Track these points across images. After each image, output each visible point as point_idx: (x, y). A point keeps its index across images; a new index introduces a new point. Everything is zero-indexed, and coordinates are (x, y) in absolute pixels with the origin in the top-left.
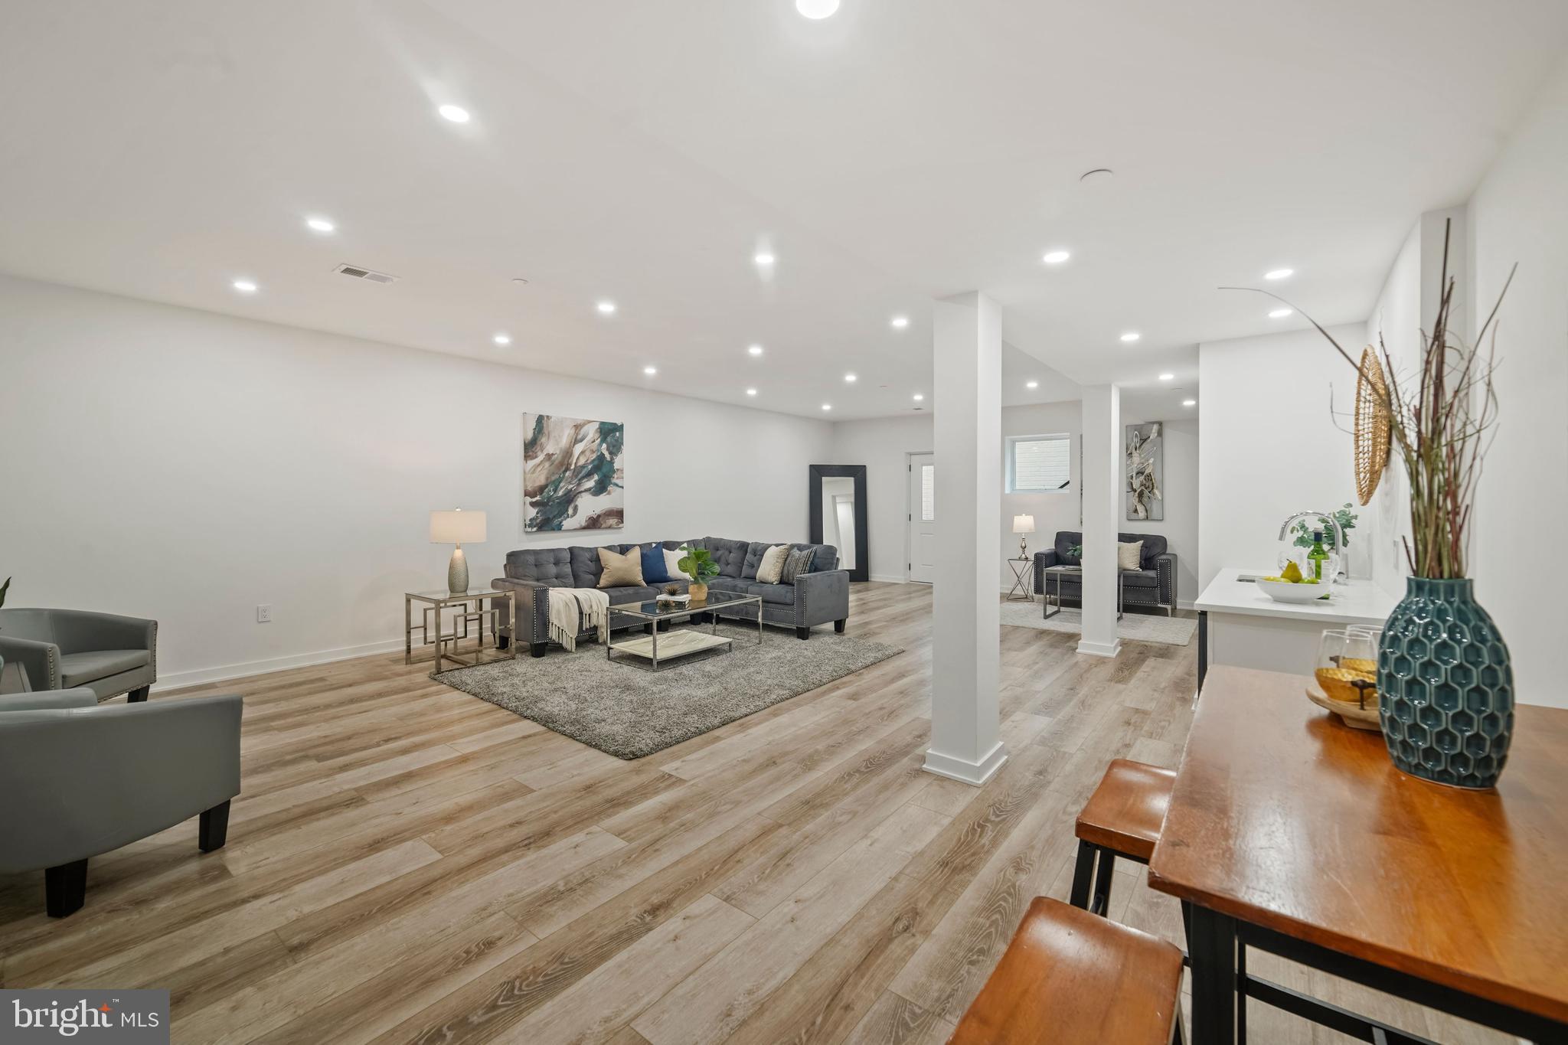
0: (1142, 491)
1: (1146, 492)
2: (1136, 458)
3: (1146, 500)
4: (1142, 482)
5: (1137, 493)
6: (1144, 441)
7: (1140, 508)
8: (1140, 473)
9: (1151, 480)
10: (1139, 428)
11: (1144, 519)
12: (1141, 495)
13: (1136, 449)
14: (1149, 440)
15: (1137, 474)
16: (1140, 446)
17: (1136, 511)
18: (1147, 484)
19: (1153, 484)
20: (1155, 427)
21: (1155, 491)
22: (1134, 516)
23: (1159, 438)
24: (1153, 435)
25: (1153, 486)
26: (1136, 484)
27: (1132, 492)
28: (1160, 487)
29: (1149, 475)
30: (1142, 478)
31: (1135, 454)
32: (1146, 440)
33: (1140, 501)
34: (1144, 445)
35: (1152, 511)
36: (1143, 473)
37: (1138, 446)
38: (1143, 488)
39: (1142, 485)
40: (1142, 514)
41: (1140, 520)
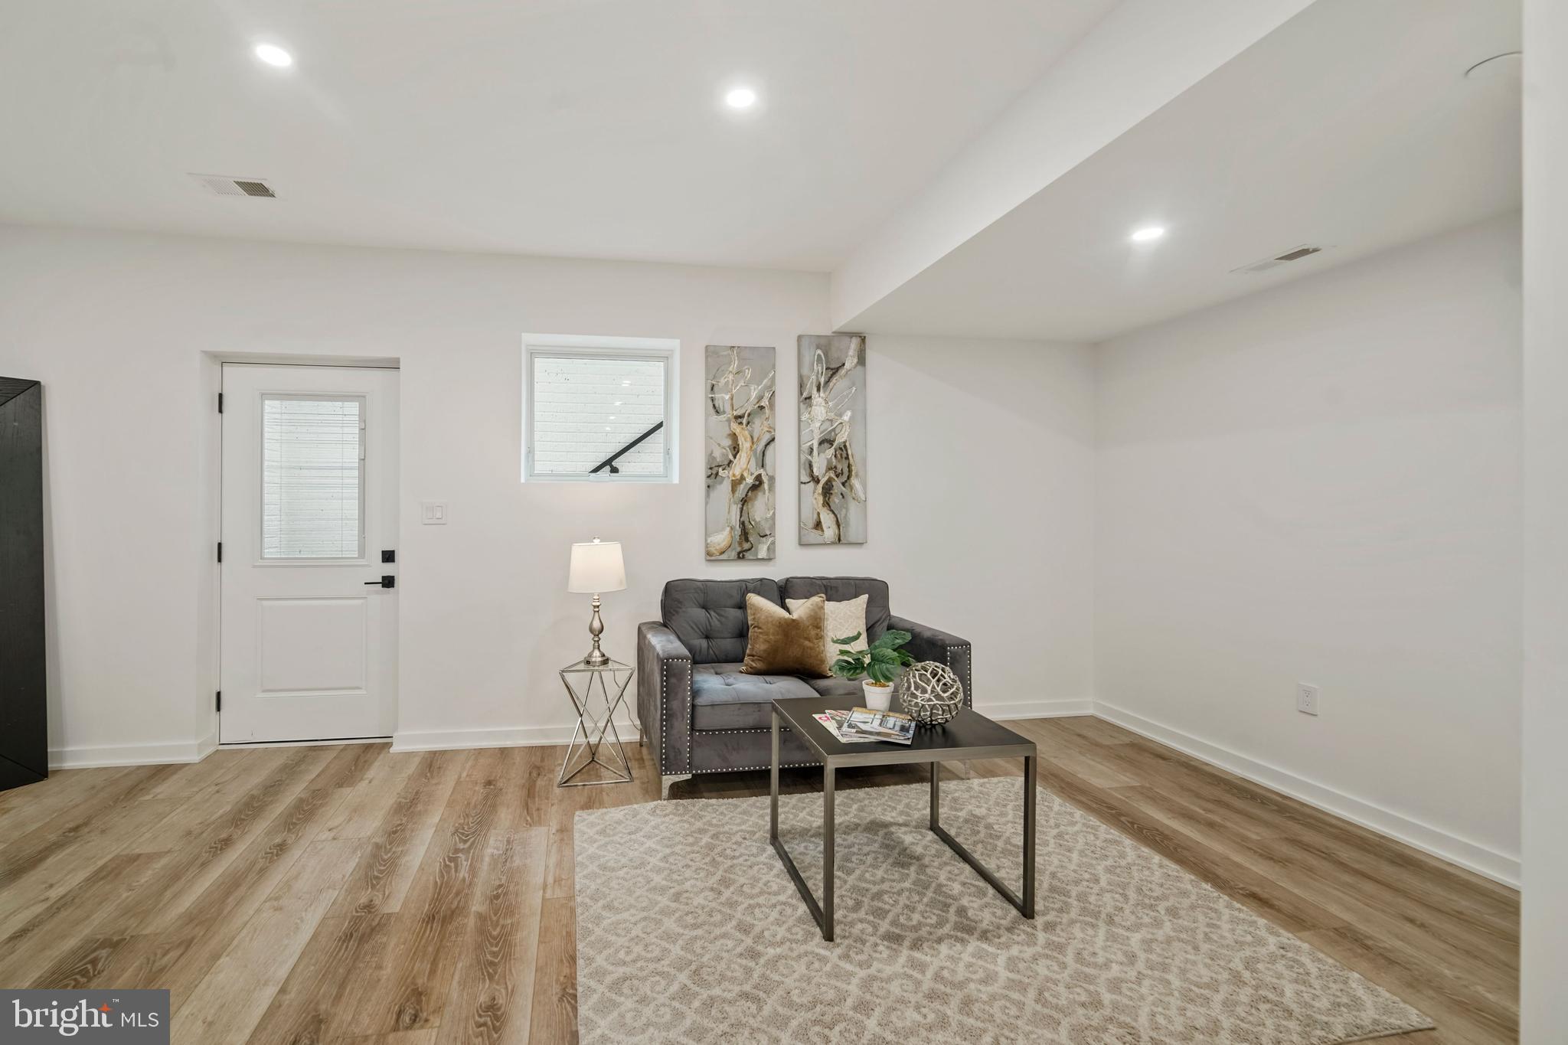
0: (829, 481)
1: (837, 483)
2: (820, 409)
3: (837, 501)
4: (829, 461)
5: (821, 485)
6: (835, 371)
7: (827, 519)
8: (826, 441)
9: (847, 458)
10: (825, 344)
11: (833, 543)
12: (827, 490)
13: (818, 390)
14: (842, 372)
15: (820, 443)
16: (827, 382)
17: (818, 525)
18: (839, 467)
19: (849, 466)
20: (854, 343)
21: (854, 481)
22: (813, 536)
23: (859, 368)
24: (850, 362)
25: (850, 471)
26: (820, 464)
27: (812, 484)
28: (861, 474)
29: (844, 448)
30: (830, 452)
31: (818, 399)
32: (837, 369)
33: (827, 504)
34: (834, 380)
35: (847, 525)
36: (831, 442)
37: (822, 380)
38: (832, 474)
39: (830, 468)
40: (830, 532)
41: (825, 544)
